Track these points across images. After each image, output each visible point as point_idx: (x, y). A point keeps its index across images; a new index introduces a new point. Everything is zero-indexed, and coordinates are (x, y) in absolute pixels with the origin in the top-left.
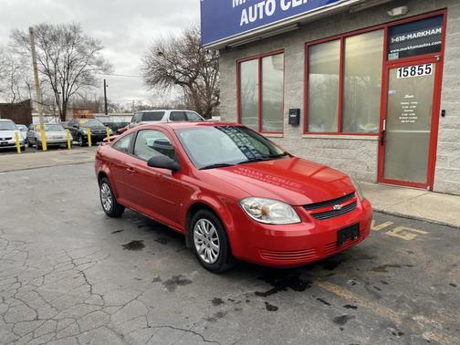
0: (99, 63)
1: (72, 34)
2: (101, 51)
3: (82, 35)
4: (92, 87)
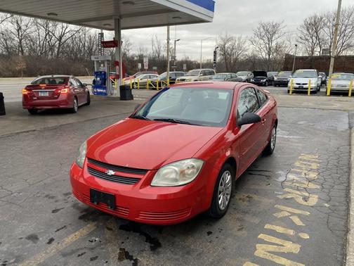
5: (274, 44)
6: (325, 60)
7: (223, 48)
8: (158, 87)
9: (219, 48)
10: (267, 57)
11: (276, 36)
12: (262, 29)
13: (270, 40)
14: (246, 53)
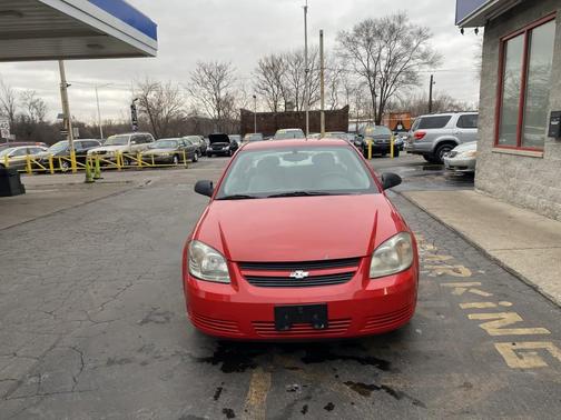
0: (424, 56)
1: (397, 24)
2: (429, 41)
3: (407, 24)
4: (412, 86)
5: (223, 94)
6: (293, 118)
7: (145, 102)
8: (52, 169)
9: (138, 101)
10: (217, 113)
11: (224, 83)
12: (203, 74)
13: (217, 88)
14: (183, 108)
